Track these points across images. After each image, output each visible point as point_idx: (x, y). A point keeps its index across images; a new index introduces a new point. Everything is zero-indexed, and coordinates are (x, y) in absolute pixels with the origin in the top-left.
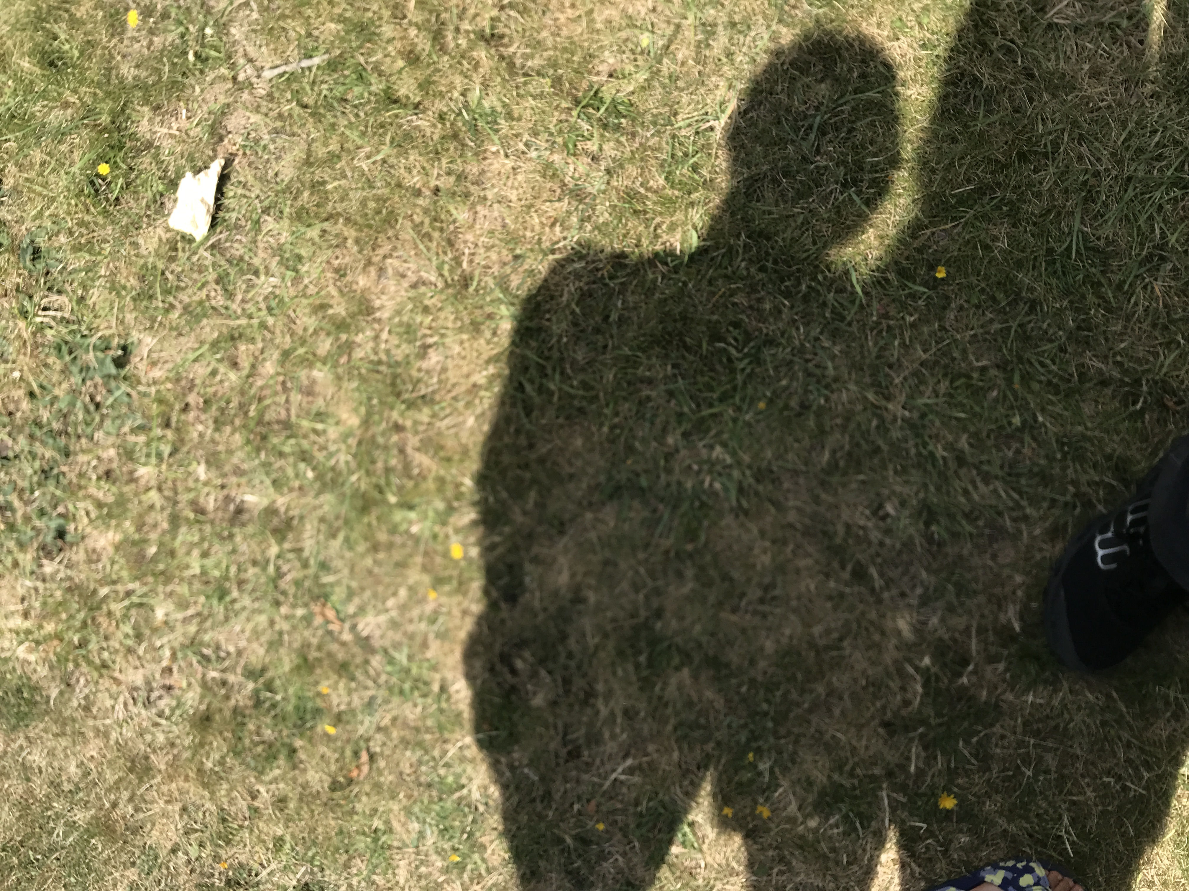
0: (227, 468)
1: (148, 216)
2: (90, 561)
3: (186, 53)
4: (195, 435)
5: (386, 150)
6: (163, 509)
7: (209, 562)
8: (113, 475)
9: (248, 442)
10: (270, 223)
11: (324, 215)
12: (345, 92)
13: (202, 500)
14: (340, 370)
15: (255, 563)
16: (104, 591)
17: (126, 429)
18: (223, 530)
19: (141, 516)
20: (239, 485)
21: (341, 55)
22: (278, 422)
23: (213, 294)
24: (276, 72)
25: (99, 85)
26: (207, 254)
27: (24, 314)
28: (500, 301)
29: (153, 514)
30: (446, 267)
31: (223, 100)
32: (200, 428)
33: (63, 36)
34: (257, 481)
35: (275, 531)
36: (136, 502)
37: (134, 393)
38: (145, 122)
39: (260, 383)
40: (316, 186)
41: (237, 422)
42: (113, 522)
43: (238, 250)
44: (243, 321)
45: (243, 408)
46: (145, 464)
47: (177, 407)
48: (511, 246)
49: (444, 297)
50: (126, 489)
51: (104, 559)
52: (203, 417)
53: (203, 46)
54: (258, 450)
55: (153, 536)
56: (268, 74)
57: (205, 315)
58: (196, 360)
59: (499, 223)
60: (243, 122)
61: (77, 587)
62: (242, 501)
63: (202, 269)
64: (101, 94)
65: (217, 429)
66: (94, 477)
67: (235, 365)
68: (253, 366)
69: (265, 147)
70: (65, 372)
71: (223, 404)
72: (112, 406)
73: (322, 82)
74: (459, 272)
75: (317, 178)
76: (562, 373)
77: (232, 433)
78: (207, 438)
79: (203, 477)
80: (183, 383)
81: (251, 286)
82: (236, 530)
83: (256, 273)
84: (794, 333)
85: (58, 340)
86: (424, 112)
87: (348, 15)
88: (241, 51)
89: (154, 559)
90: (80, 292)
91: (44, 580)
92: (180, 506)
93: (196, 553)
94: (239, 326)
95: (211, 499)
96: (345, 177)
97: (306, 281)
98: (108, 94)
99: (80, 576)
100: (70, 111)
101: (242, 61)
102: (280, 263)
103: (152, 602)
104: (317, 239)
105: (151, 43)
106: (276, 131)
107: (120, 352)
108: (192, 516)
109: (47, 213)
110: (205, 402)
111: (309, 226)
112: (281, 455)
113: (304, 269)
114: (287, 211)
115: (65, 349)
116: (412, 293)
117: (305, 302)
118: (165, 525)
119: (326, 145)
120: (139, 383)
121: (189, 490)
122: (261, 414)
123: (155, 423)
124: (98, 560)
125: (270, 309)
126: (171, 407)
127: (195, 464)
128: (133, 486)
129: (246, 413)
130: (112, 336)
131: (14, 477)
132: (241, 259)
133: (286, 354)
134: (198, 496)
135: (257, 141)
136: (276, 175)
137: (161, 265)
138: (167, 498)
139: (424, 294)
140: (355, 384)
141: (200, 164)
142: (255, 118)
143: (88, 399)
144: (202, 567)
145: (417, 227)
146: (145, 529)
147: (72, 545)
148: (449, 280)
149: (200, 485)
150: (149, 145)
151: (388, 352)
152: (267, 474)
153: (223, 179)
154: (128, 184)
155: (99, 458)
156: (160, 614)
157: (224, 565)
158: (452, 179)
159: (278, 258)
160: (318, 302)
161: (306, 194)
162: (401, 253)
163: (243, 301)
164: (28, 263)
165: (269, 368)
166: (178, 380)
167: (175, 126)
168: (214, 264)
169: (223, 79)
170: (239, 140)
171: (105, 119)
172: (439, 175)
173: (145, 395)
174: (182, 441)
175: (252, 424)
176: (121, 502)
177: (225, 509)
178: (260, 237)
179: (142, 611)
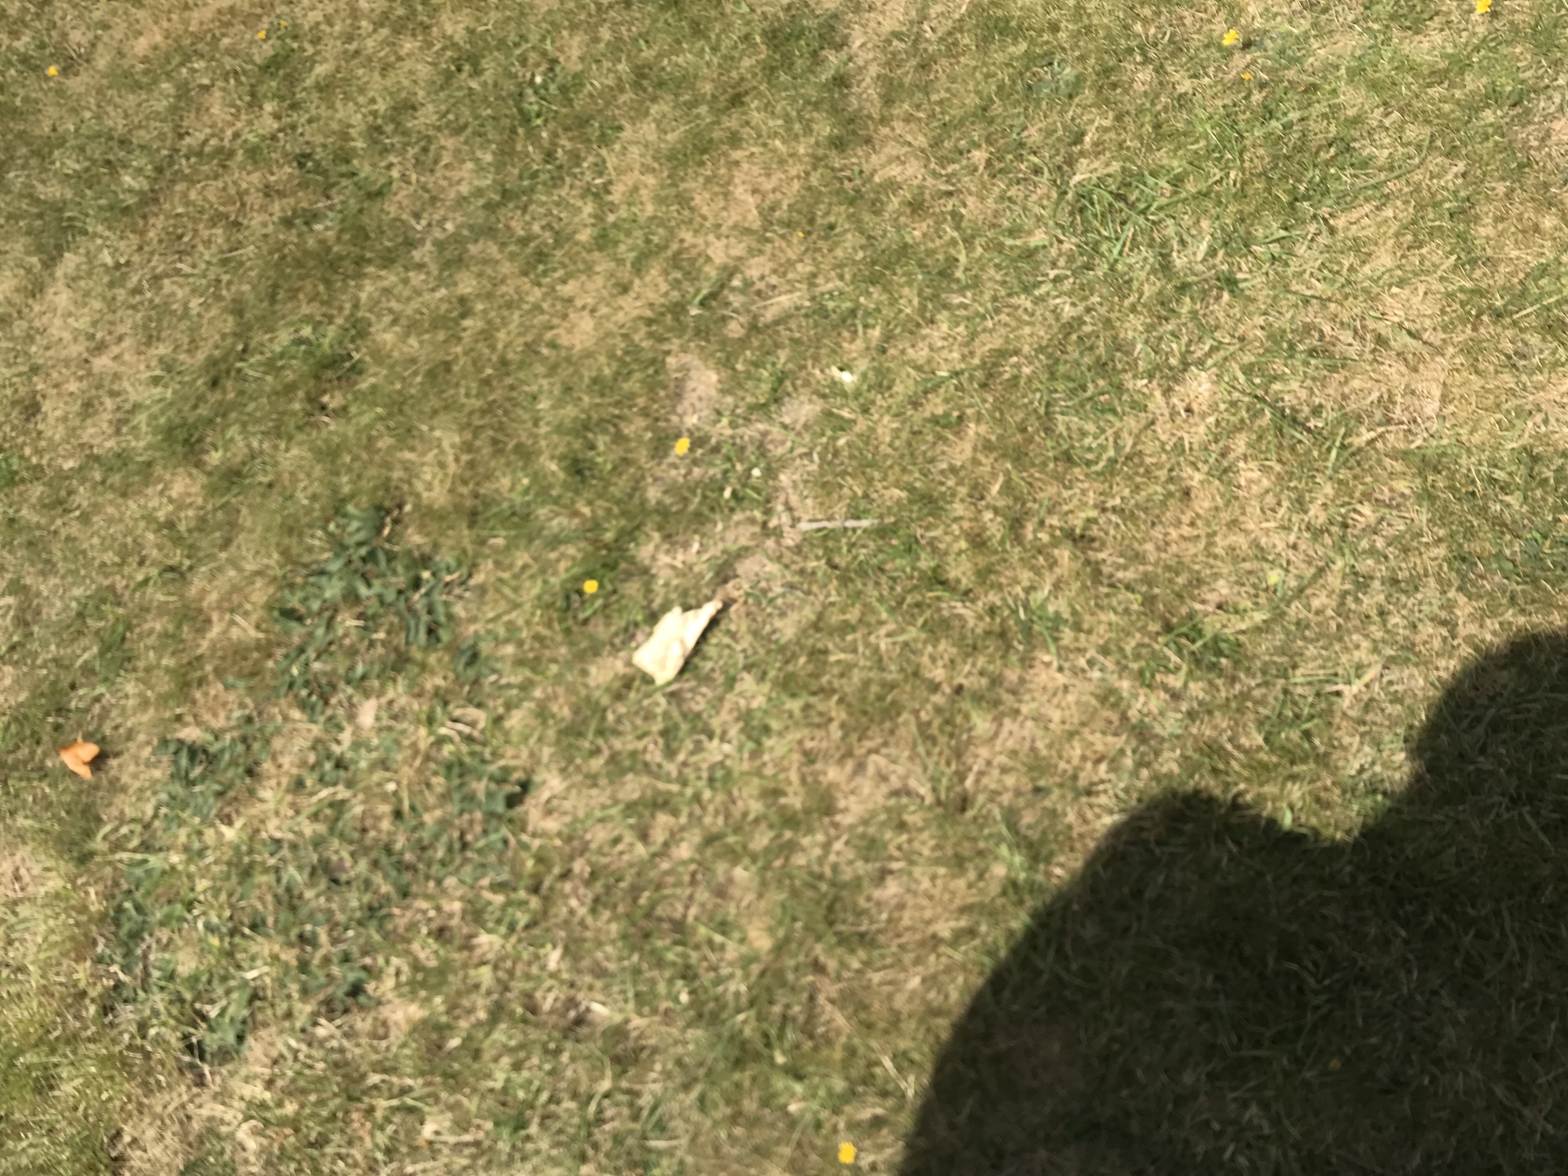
0: (586, 963)
1: (613, 645)
2: (374, 1035)
3: (722, 489)
4: (564, 910)
5: (912, 633)
6: (489, 993)
7: (518, 1078)
8: (447, 934)
9: (624, 937)
10: (747, 682)
11: (814, 688)
12: (884, 562)
13: (538, 995)
14: (769, 874)
15: (575, 1096)
16: (375, 1078)
17: (485, 882)
18: (551, 1039)
19: (459, 994)
20: (591, 988)
21: (894, 524)
22: (671, 920)
23: (651, 747)
24: (815, 525)
25: (618, 502)
26: (663, 701)
27: (430, 721)
28: (1001, 839)
29: (473, 996)
30: (945, 781)
31: (743, 541)
32: (574, 903)
33: (601, 447)
34: (615, 989)
35: (616, 1060)
36: (461, 974)
37: (512, 841)
38: (651, 547)
39: (665, 865)
40: (818, 655)
41: (621, 909)
42: (423, 993)
43: (699, 705)
44: (675, 788)
45: (635, 891)
46: (489, 931)
47: (557, 870)
48: (1035, 774)
49: (930, 815)
50: (456, 956)
51: (392, 1038)
52: (582, 891)
53: (744, 486)
54: (633, 949)
55: (464, 1024)
56: (804, 526)
57: (631, 769)
58: (601, 820)
59: (1027, 744)
60: (757, 568)
61: (347, 1064)
62: (588, 1010)
63: (649, 716)
64: (616, 510)
65: (593, 911)
66: (424, 930)
67: (644, 836)
68: (666, 844)
69: (771, 601)
70: (445, 797)
71: (612, 880)
72: (480, 851)
73: (864, 546)
74: (958, 789)
75: (820, 645)
76: (1059, 950)
77: (609, 921)
78: (576, 920)
79: (552, 965)
80: (576, 843)
81: (698, 748)
82: (569, 1045)
83: (711, 736)
84: (1402, 975)
85: (453, 758)
86: (973, 601)
87: (918, 484)
88: (782, 498)
89: (452, 1055)
90: (501, 710)
91: (310, 1045)
92: (509, 995)
93: (506, 1061)
94: (669, 792)
95: (551, 997)
96: (855, 651)
97: (766, 757)
98: (624, 513)
99: (353, 1051)
100: (576, 521)
101: (780, 508)
102: (742, 730)
103: (426, 1109)
104: (797, 712)
105: (689, 473)
106: (792, 586)
107: (517, 789)
108: (519, 1010)
109: (506, 618)
110: (592, 874)
111: (794, 695)
112: (660, 963)
113: (768, 742)
114: (772, 674)
115: (456, 770)
116: (892, 802)
117: (756, 781)
118: (482, 1015)
119: (843, 611)
120: (523, 830)
121: (528, 977)
122: (652, 906)
123: (522, 884)
124: (385, 1037)
125: (711, 780)
126: (549, 869)
127: (549, 946)
128: (465, 954)
129: (635, 900)
130: (515, 769)
131: (334, 906)
132: (698, 715)
133: (710, 840)
134: (535, 989)
135: (764, 592)
136: (774, 632)
137: (605, 700)
138: (499, 980)
139: (906, 806)
140: (782, 896)
141: (693, 602)
142: (772, 568)
143: (456, 834)
144: (508, 1080)
145: (923, 727)
146: (457, 1012)
147: (362, 1008)
148: (943, 796)
149: (545, 975)
150: (646, 571)
151: (835, 868)
152: (635, 983)
153: (714, 622)
154: (605, 606)
155: (438, 909)
156: (428, 1131)
157: (534, 1088)
158: (984, 681)
159: (741, 724)
160: (771, 785)
161: (802, 660)
162: (892, 751)
163: (685, 764)
164: (460, 667)
165: (684, 851)
166: (569, 839)
167: (680, 557)
168: (666, 715)
169: (752, 521)
170: (746, 586)
171: (609, 536)
172: (970, 674)
173: (525, 847)
174: (545, 913)
175: (639, 913)
176: (444, 969)
177: (563, 1015)
178: (729, 696)
179: (411, 1119)
